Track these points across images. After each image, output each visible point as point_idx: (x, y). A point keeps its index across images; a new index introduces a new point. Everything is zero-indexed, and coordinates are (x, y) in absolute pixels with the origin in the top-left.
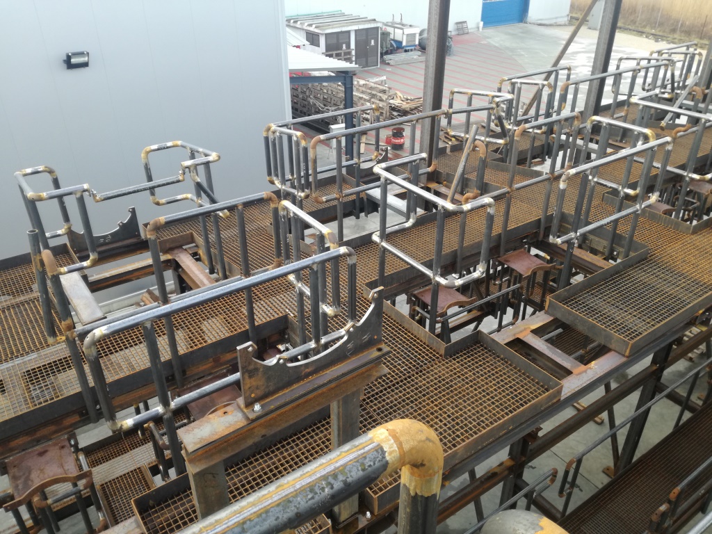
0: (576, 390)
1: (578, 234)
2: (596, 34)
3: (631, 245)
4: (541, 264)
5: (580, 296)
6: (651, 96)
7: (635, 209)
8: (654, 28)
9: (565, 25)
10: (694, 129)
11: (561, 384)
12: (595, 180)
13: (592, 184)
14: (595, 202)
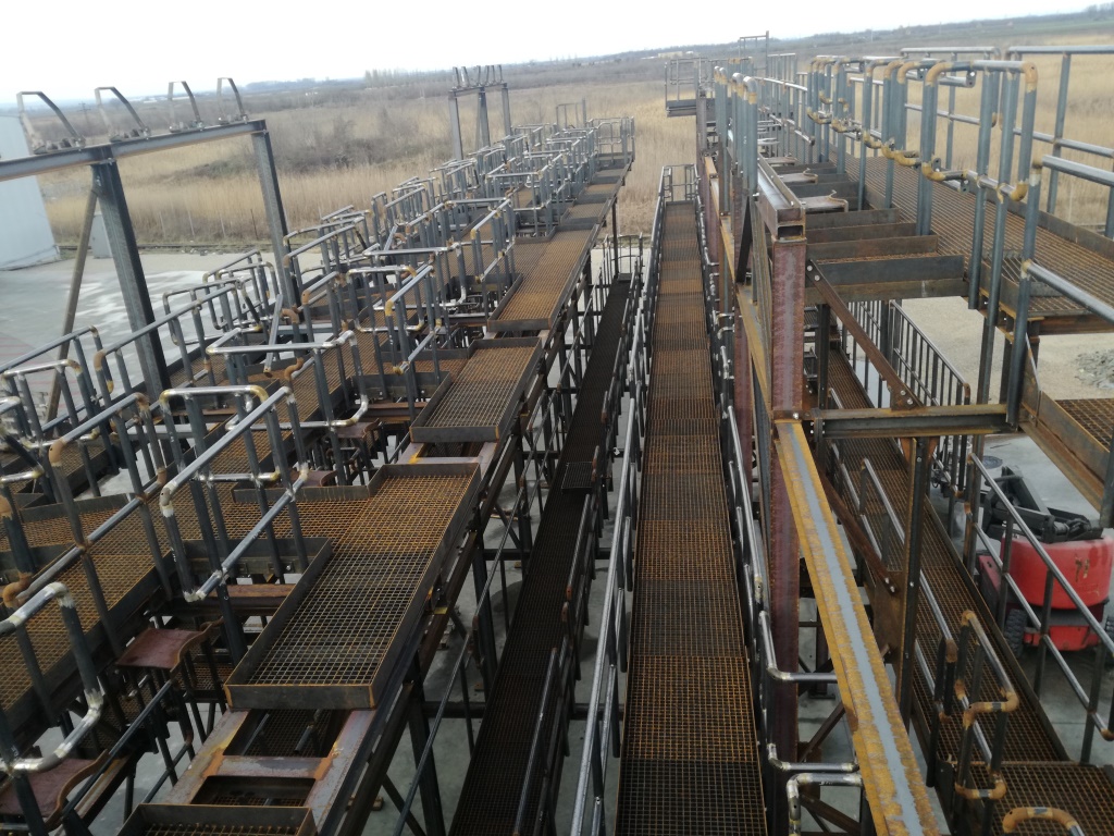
0: (332, 802)
1: (225, 569)
2: (111, 263)
3: (305, 546)
4: (189, 637)
5: (271, 656)
6: (233, 338)
7: (287, 498)
8: (191, 238)
9: (56, 261)
10: (309, 361)
11: (307, 809)
12: (211, 478)
13: (210, 485)
14: (226, 508)
